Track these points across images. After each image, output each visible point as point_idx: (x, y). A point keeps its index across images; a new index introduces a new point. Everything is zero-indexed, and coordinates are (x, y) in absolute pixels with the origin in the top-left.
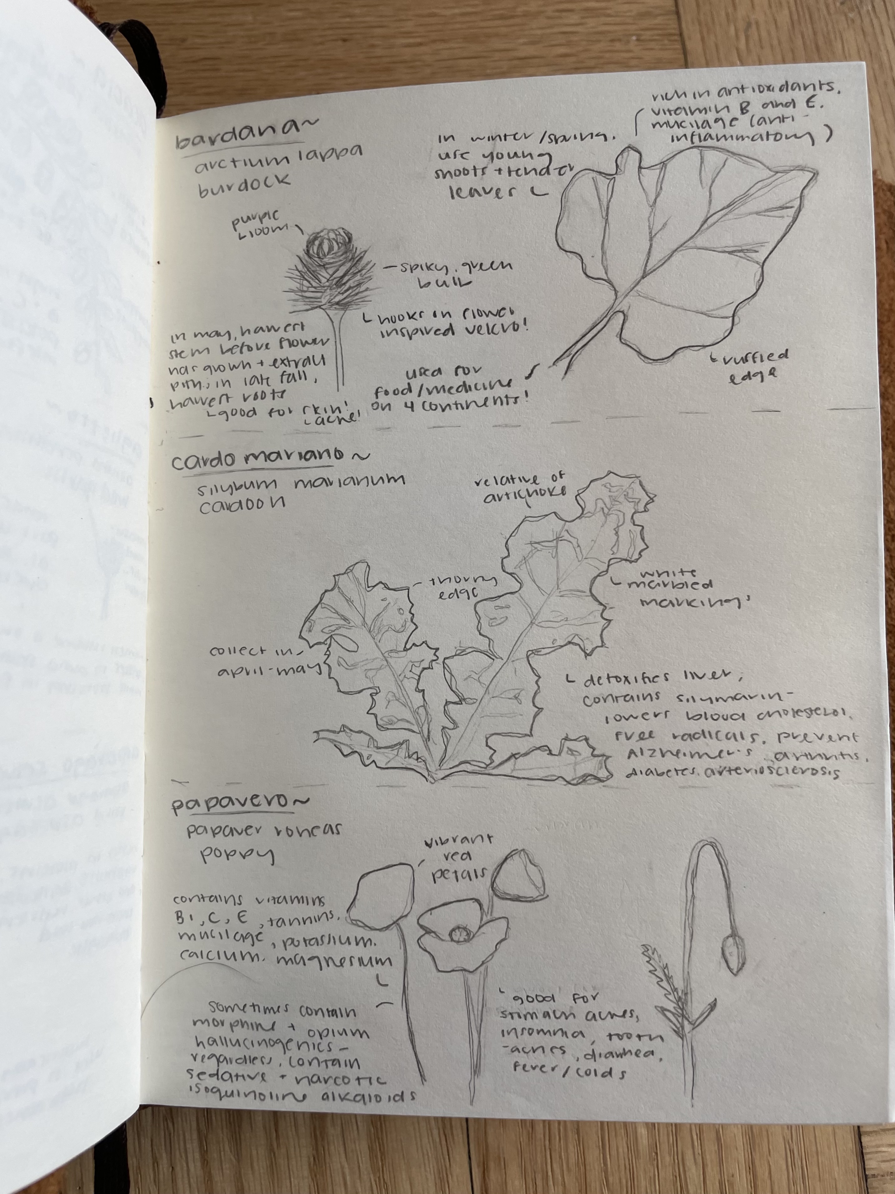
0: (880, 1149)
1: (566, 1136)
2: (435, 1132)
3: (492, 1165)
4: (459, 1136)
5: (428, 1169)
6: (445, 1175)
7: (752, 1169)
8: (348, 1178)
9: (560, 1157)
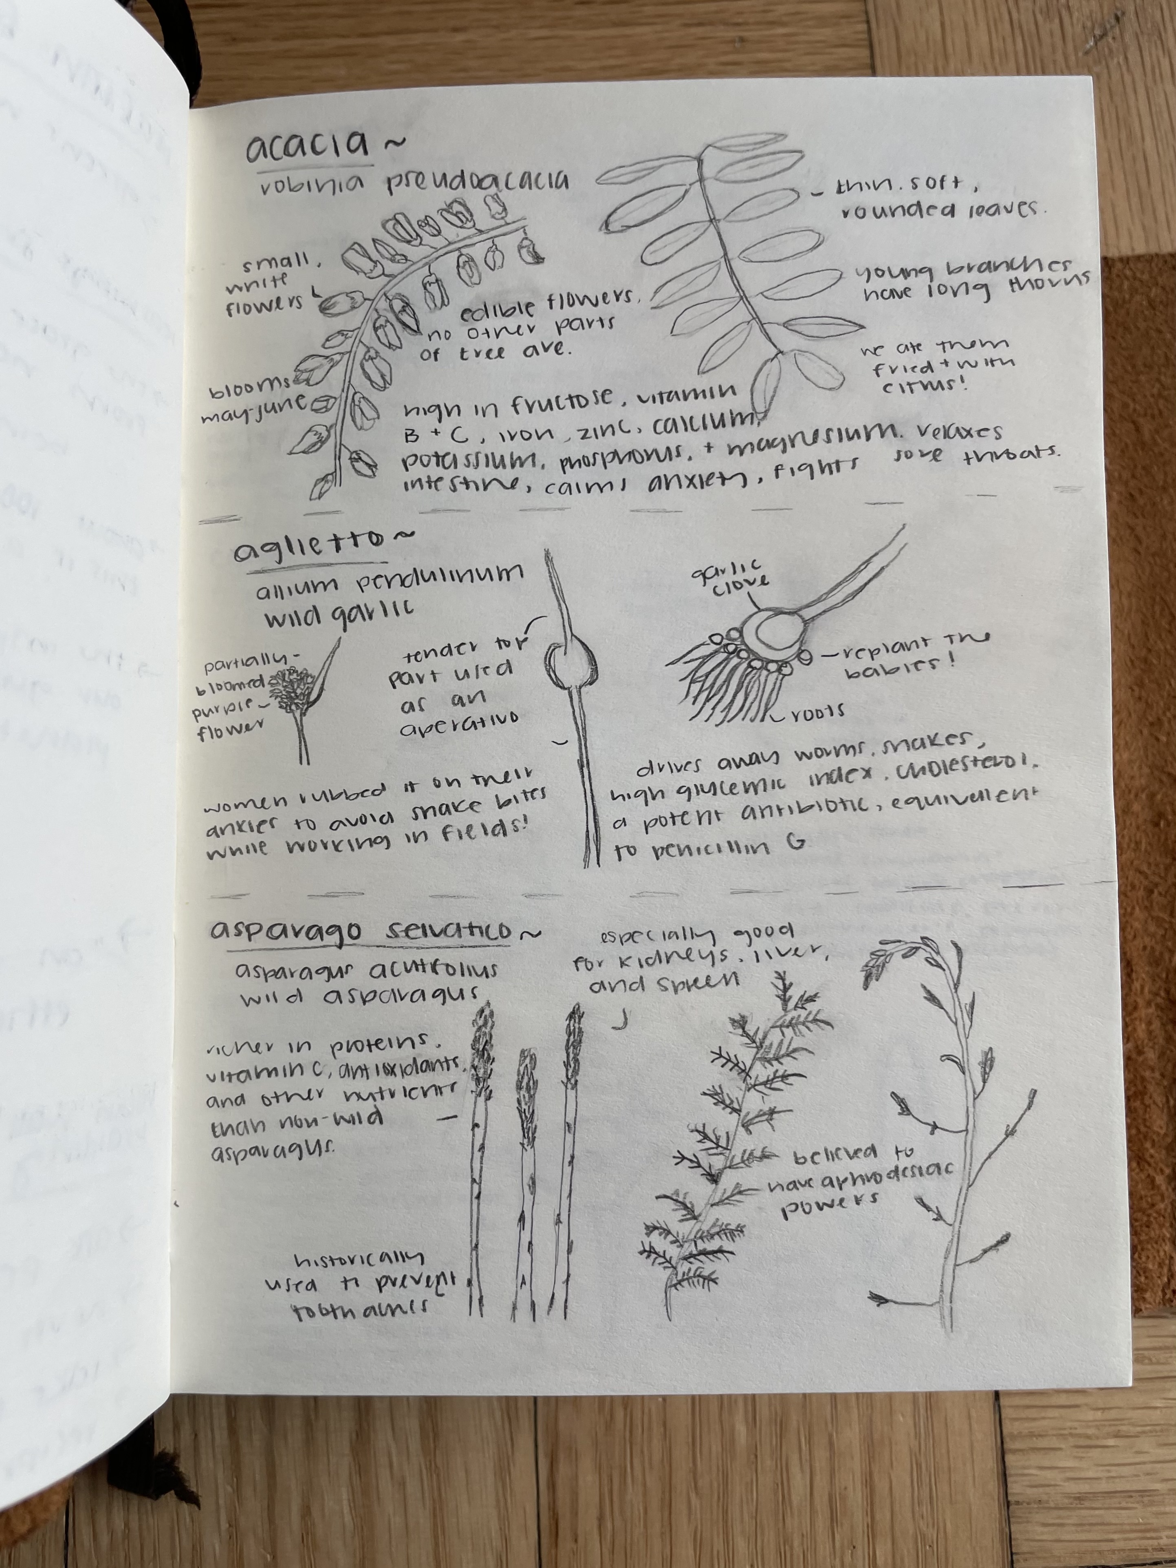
0: (1026, 1471)
1: (650, 1429)
2: (498, 1414)
3: (562, 1456)
4: (525, 1422)
5: (487, 1455)
6: (506, 1464)
7: (869, 1483)
8: (395, 1459)
9: (642, 1452)
